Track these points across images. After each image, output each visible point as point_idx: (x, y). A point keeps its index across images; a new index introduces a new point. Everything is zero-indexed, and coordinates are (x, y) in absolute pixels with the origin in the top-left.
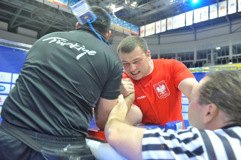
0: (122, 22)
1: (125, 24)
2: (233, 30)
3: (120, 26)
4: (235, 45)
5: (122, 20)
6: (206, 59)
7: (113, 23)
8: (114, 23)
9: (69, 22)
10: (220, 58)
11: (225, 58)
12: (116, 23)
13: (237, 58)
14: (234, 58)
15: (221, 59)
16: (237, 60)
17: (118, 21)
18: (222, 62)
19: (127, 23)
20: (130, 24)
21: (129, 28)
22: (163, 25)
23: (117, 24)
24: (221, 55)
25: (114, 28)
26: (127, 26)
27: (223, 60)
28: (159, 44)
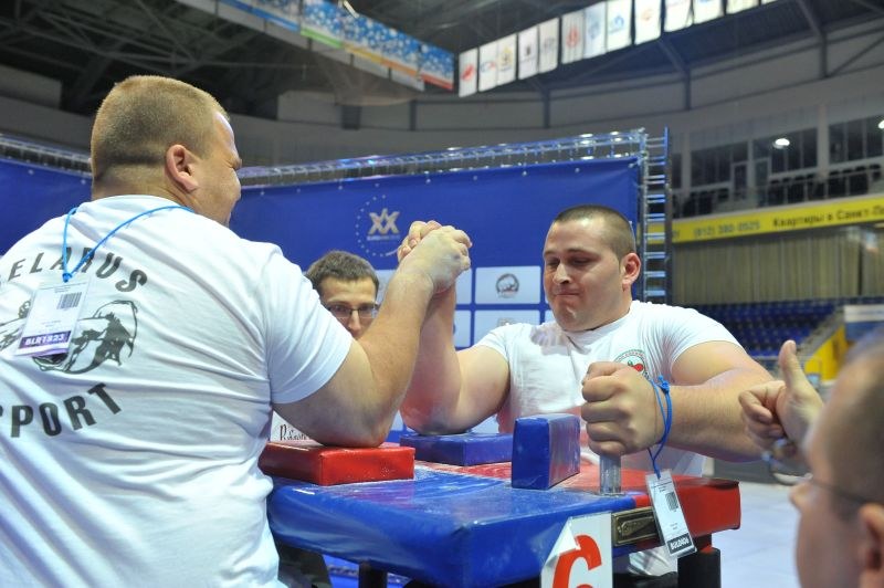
0: (382, 34)
1: (395, 43)
2: (833, 64)
3: (374, 47)
4: (841, 125)
5: (380, 25)
6: (729, 185)
7: (344, 35)
8: (347, 38)
9: (168, 35)
10: (780, 176)
11: (800, 178)
12: (357, 36)
13: (848, 175)
14: (835, 177)
15: (786, 180)
16: (848, 183)
17: (363, 29)
18: (786, 191)
19: (404, 40)
20: (416, 42)
21: (413, 56)
22: (545, 46)
23: (359, 40)
24: (786, 165)
25: (352, 56)
26: (402, 49)
27: (791, 184)
28: (547, 126)
